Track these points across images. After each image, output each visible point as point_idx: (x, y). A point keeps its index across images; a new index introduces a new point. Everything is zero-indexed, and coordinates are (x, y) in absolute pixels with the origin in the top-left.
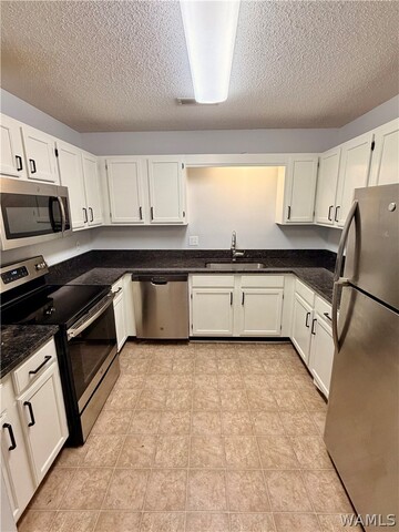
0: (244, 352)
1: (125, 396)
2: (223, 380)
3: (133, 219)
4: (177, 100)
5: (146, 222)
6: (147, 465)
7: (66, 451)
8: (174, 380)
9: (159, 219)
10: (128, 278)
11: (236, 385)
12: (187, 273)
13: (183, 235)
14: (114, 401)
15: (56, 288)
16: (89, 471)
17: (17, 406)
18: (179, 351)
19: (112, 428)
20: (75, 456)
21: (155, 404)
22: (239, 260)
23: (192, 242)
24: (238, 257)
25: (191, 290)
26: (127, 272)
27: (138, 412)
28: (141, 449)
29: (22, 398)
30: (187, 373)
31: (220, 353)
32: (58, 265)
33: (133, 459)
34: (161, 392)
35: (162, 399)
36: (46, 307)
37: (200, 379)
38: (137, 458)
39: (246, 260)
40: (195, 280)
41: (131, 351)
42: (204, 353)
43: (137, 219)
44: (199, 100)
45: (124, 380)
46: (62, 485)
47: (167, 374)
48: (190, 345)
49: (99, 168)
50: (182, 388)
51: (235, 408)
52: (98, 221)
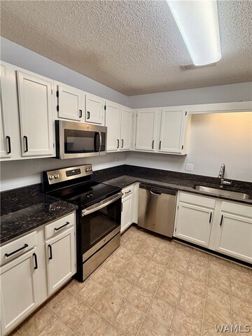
0: (216, 266)
1: (117, 262)
2: (188, 282)
3: (148, 148)
4: (181, 67)
5: (156, 150)
6: (109, 319)
7: (74, 281)
8: (151, 264)
9: (165, 149)
10: (137, 185)
11: (198, 291)
12: (177, 190)
13: (183, 162)
14: (110, 262)
15: (96, 184)
16: (78, 301)
17: (45, 245)
18: (163, 244)
19: (101, 279)
20: (76, 286)
21: (132, 277)
22: (226, 188)
23: (188, 168)
24: (225, 185)
25: (178, 203)
26: (137, 181)
27: (119, 277)
28: (111, 305)
29: (48, 242)
30: (162, 263)
31: (194, 257)
32: (101, 170)
33: (104, 309)
34: (139, 270)
35: (138, 275)
36: (88, 193)
37: (171, 273)
38: (106, 310)
39: (233, 188)
40: (182, 197)
41: (132, 233)
42: (181, 253)
43: (150, 148)
44: (196, 64)
45: (120, 251)
46: (63, 301)
47: (148, 258)
48: (173, 243)
49: (133, 116)
50: (154, 274)
51: (190, 311)
52: (126, 147)
